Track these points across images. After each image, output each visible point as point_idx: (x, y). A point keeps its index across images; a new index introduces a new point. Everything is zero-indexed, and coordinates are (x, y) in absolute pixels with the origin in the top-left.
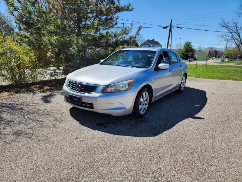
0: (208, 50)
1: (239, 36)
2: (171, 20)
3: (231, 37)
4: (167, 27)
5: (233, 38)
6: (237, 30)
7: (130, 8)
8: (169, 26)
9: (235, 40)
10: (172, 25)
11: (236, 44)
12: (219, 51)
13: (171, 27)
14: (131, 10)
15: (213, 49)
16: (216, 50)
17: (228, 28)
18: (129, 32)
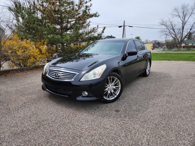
0: (153, 42)
1: (174, 31)
2: (124, 21)
3: (168, 32)
4: (122, 26)
5: (170, 33)
6: (172, 27)
7: (97, 15)
8: (123, 26)
9: (172, 34)
10: (125, 25)
11: (172, 37)
12: (161, 43)
13: (124, 26)
14: (98, 16)
15: (157, 42)
16: (159, 42)
17: (166, 26)
18: (96, 31)
